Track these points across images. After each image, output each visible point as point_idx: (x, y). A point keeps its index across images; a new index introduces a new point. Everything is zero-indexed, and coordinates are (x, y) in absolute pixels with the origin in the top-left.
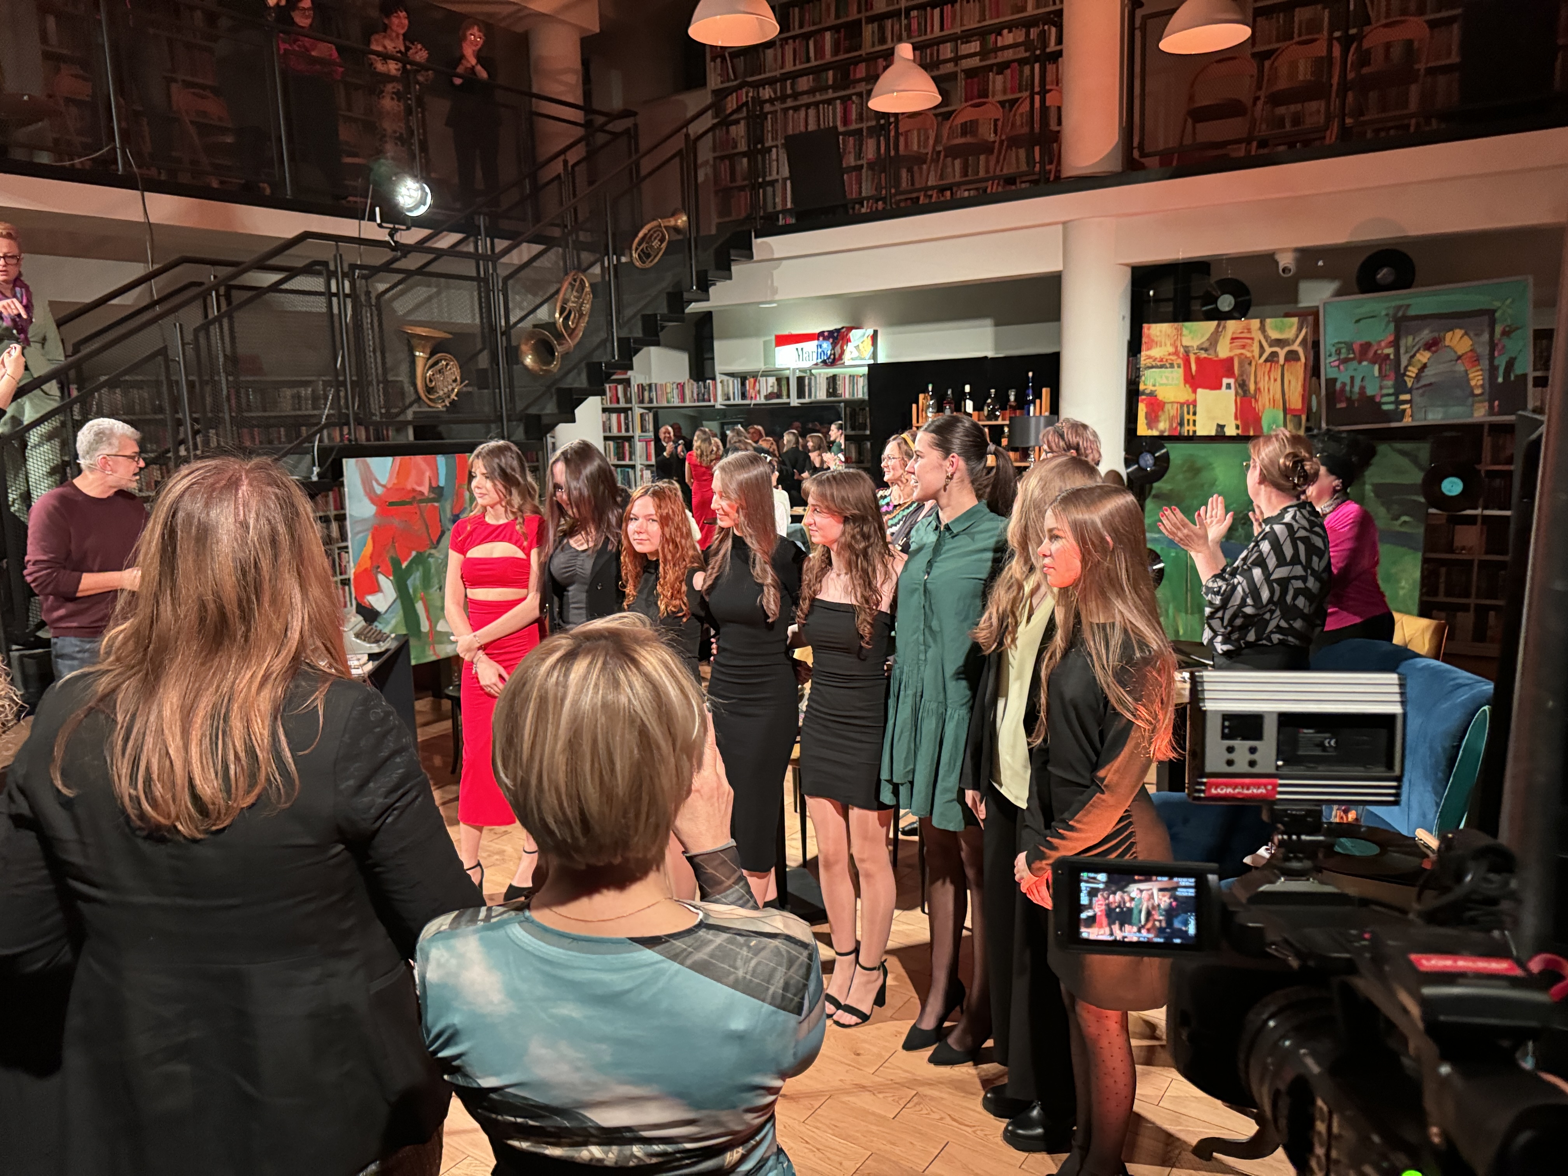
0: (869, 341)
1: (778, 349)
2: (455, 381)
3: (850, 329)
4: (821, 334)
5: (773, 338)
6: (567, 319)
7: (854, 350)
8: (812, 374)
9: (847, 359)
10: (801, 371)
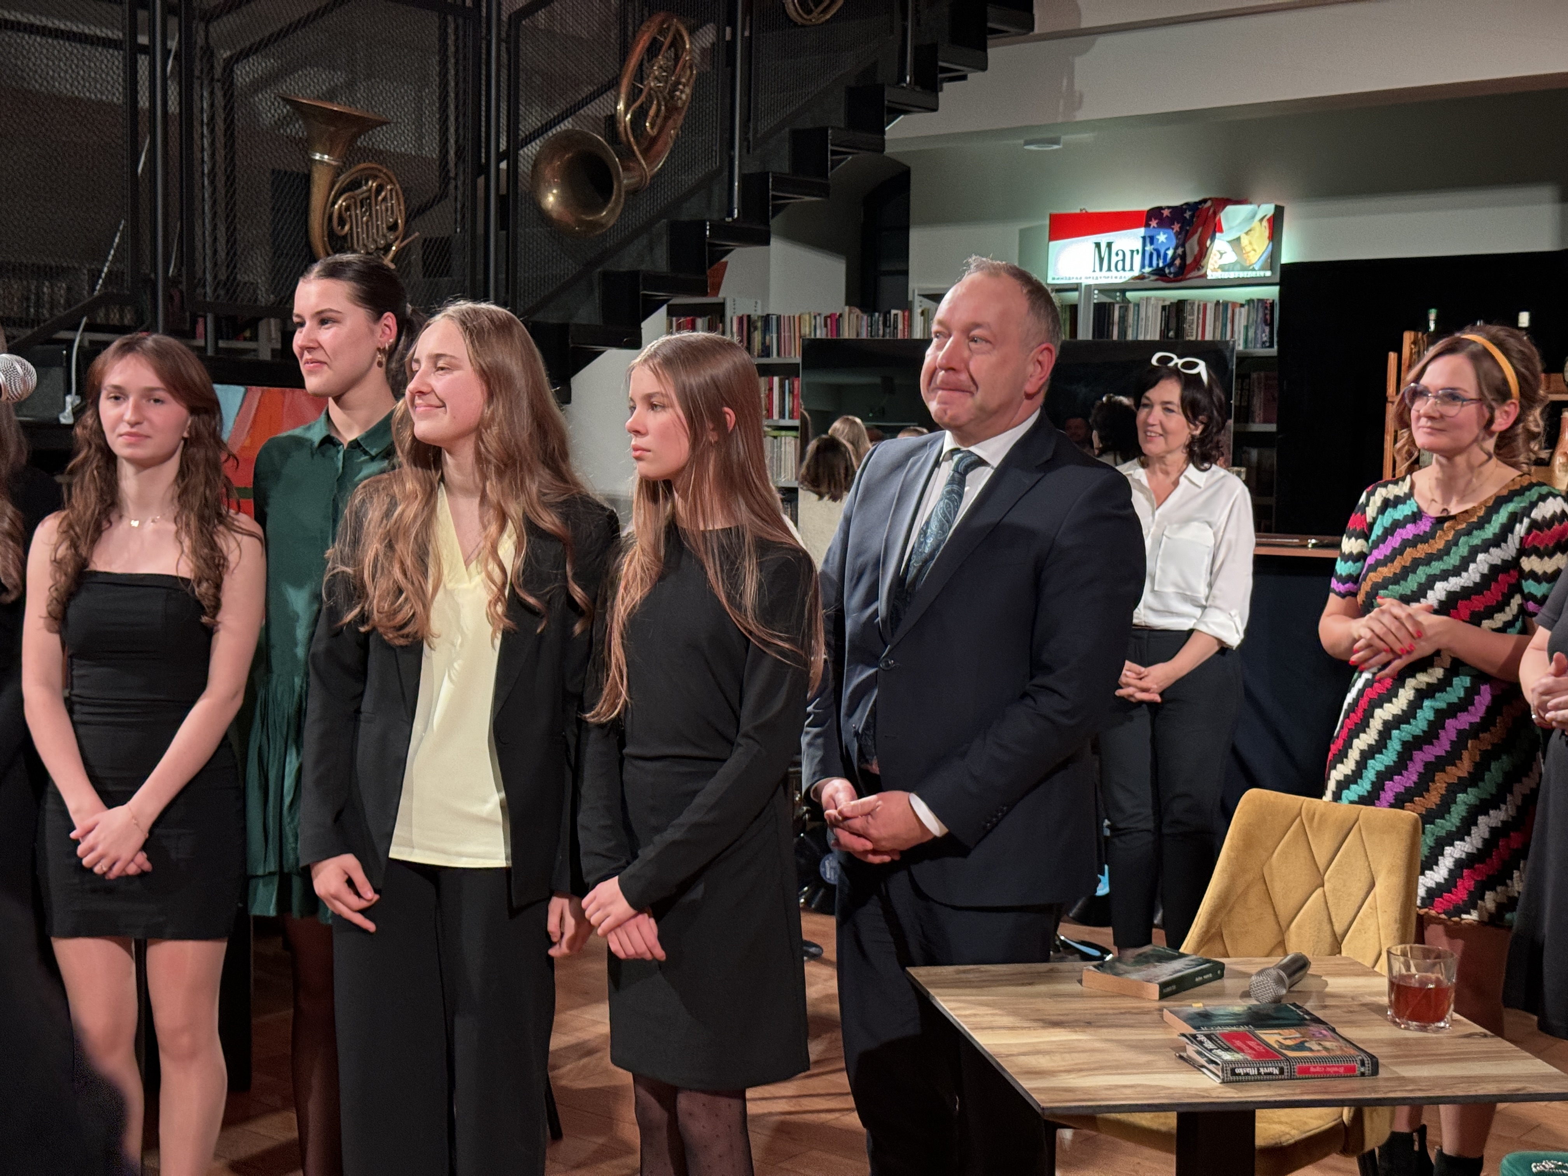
0: (1262, 232)
1: (1055, 245)
2: (393, 227)
3: (1223, 203)
4: (1155, 213)
5: (1047, 222)
6: (639, 116)
7: (1228, 248)
8: (1126, 302)
9: (1213, 268)
10: (1105, 290)
